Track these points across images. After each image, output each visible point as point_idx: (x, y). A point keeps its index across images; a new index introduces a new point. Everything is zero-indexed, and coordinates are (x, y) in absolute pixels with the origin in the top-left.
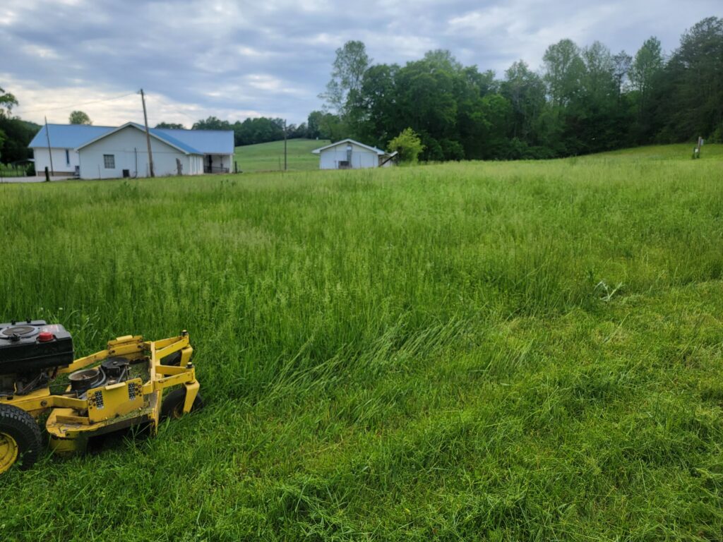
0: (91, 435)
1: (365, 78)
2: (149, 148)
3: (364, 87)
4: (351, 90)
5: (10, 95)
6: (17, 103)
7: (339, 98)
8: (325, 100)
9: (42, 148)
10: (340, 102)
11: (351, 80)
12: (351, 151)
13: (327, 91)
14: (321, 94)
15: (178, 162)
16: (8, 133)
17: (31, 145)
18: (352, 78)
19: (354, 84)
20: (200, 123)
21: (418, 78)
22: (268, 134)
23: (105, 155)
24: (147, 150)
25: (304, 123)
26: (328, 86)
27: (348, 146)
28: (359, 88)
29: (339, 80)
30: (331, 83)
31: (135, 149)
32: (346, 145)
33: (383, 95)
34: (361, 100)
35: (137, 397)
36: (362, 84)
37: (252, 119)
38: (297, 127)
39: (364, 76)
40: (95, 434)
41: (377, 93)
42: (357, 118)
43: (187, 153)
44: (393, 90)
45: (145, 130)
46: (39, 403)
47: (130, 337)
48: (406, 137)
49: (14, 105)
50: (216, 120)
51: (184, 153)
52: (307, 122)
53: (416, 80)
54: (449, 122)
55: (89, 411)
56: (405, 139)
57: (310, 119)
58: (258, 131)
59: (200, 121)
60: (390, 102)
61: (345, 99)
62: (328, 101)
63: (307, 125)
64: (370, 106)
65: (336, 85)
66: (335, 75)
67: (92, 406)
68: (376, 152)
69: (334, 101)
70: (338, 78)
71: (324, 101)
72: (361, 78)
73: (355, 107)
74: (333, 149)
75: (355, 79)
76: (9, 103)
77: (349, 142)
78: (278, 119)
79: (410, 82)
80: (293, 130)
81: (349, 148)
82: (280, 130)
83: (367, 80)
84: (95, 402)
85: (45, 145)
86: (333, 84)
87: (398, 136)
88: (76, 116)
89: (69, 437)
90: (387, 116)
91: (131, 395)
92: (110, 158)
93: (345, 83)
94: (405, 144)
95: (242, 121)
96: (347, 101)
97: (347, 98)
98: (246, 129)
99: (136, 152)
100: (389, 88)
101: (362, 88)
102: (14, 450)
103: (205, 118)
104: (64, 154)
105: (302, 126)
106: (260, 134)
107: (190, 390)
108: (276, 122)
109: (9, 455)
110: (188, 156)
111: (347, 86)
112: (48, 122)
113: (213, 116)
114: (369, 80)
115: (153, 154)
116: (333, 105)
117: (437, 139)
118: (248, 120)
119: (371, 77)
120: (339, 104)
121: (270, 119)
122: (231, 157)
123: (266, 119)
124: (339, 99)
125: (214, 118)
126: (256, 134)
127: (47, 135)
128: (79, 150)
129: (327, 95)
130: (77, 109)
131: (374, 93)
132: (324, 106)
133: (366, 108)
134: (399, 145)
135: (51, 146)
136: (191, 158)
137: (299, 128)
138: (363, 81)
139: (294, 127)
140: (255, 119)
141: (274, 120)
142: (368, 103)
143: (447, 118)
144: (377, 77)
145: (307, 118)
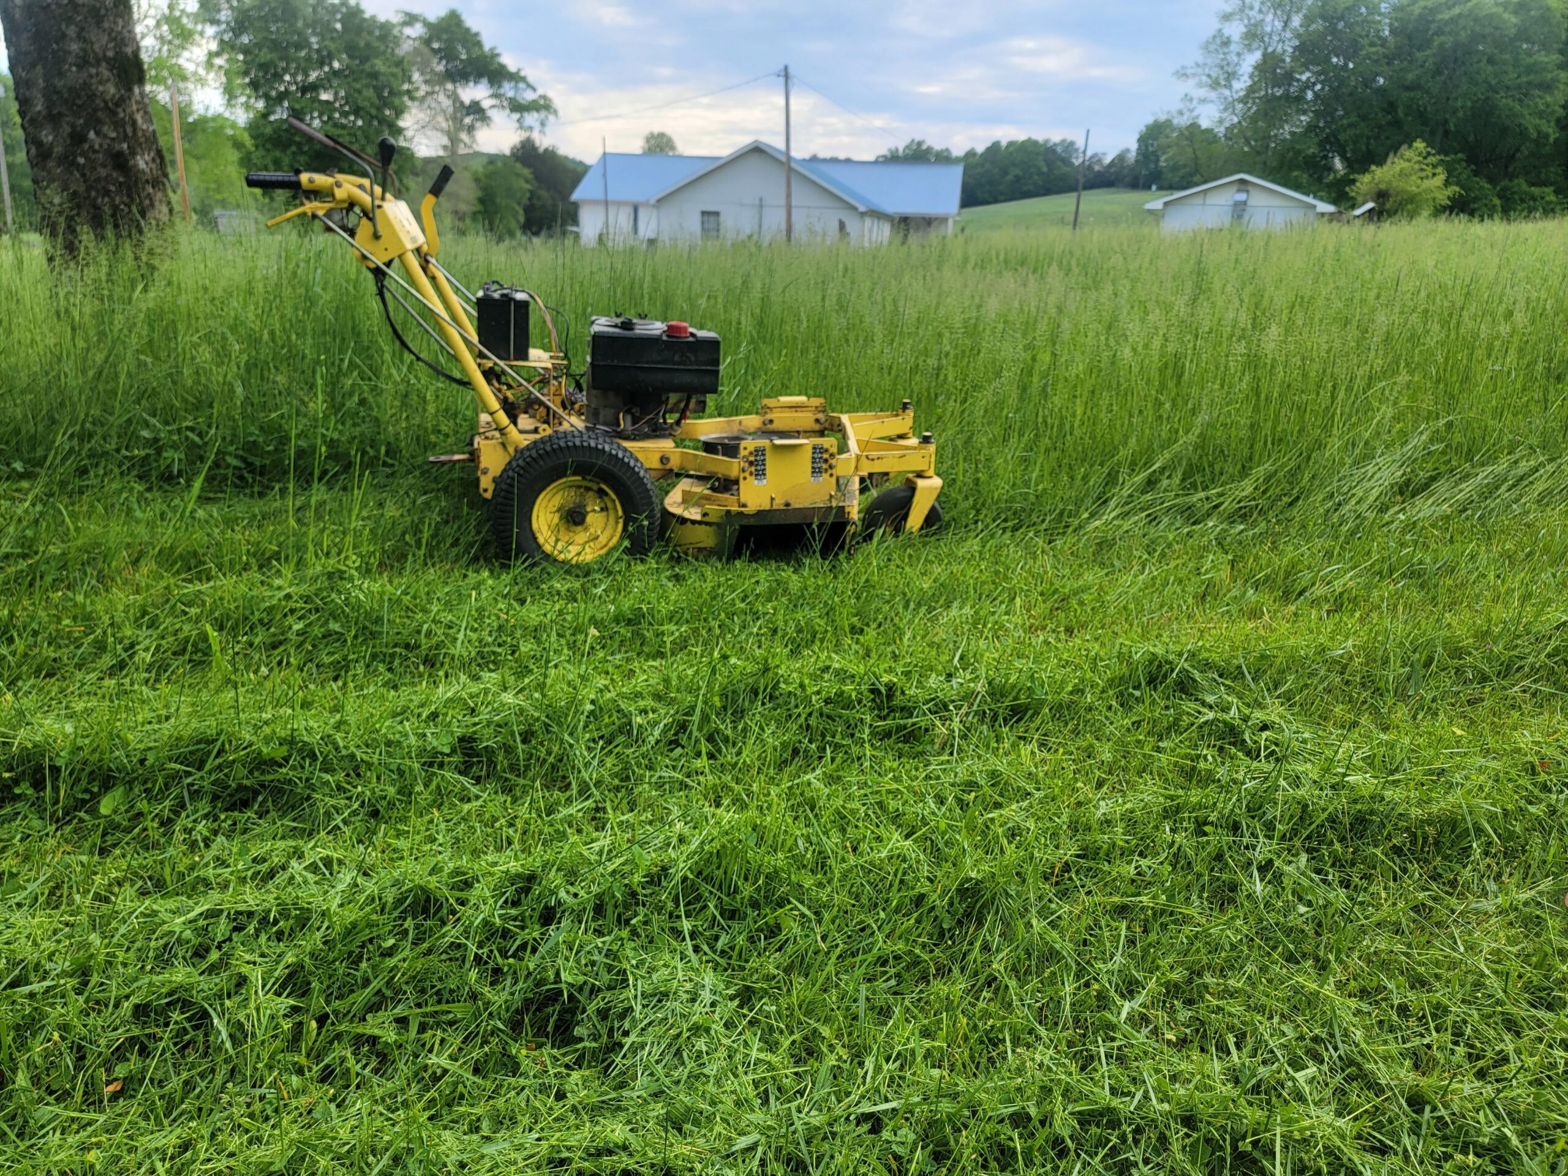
0: (744, 522)
1: (1308, 20)
2: (789, 196)
3: (1302, 44)
4: (1264, 55)
5: (544, 97)
6: (555, 112)
7: (1231, 76)
8: (1191, 82)
9: (594, 202)
10: (1230, 87)
11: (1268, 29)
12: (1245, 203)
13: (1200, 60)
14: (1183, 67)
15: (842, 226)
16: (538, 177)
17: (575, 196)
18: (1272, 22)
19: (1276, 38)
20: (888, 154)
21: (1460, 15)
22: (1036, 177)
23: (703, 213)
24: (783, 202)
25: (1128, 150)
26: (1206, 47)
27: (1239, 191)
28: (1286, 47)
29: (1235, 30)
30: (1214, 37)
31: (761, 200)
32: (1235, 187)
33: (1351, 66)
34: (1289, 77)
35: (826, 476)
36: (1298, 36)
37: (1004, 144)
38: (1107, 160)
39: (1306, 17)
40: (752, 522)
41: (1335, 60)
42: (1271, 125)
43: (862, 209)
44: (1381, 50)
45: (783, 159)
46: (657, 456)
47: (803, 399)
48: (1406, 165)
49: (551, 118)
50: (924, 147)
51: (855, 209)
52: (1133, 146)
53: (1453, 20)
54: (1535, 135)
55: (742, 482)
56: (1402, 170)
57: (1143, 140)
58: (1016, 171)
59: (890, 150)
60: (1367, 83)
61: (1246, 78)
62: (1200, 85)
63: (1132, 156)
64: (1310, 95)
65: (1227, 43)
66: (1227, 17)
67: (747, 474)
68: (1314, 207)
69: (1215, 85)
70: (1237, 23)
71: (1189, 87)
72: (1296, 21)
73: (1270, 100)
74: (1199, 200)
75: (1279, 25)
76: (543, 114)
77: (1242, 182)
78: (1063, 141)
79: (1434, 26)
80: (1097, 168)
81: (1242, 197)
82: (1065, 169)
83: (1313, 27)
84: (753, 469)
85: (599, 195)
86: (1218, 41)
87: (1381, 163)
88: (653, 142)
89: (706, 519)
90: (1353, 119)
91: (816, 471)
92: (712, 219)
93: (1253, 35)
94: (1398, 185)
95: (980, 149)
96: (1249, 83)
97: (1251, 76)
98: (987, 166)
99: (761, 206)
100: (1372, 45)
101: (1295, 48)
102: (617, 523)
103: (900, 144)
104: (631, 210)
105: (1121, 158)
106: (1018, 178)
107: (924, 489)
108: (1059, 150)
109: (607, 533)
110: (863, 214)
111: (1255, 45)
112: (609, 150)
113: (918, 138)
114: (1318, 25)
115: (794, 211)
116: (1213, 95)
117: (1492, 180)
118: (995, 148)
119: (1324, 18)
120: (1227, 92)
121: (1047, 141)
122: (950, 222)
123: (1036, 143)
124: (1228, 79)
125: (920, 144)
126: (1010, 177)
127: (605, 175)
128: (658, 201)
129: (1200, 71)
130: (657, 130)
131: (1328, 60)
132: (1188, 98)
133: (1300, 99)
134: (1383, 186)
135: (610, 198)
136: (868, 221)
137: (1112, 163)
138: (1301, 30)
139: (1100, 161)
140: (1011, 144)
141: (1055, 145)
142: (1308, 85)
143: (1531, 123)
144: (1342, 18)
145: (1137, 136)
